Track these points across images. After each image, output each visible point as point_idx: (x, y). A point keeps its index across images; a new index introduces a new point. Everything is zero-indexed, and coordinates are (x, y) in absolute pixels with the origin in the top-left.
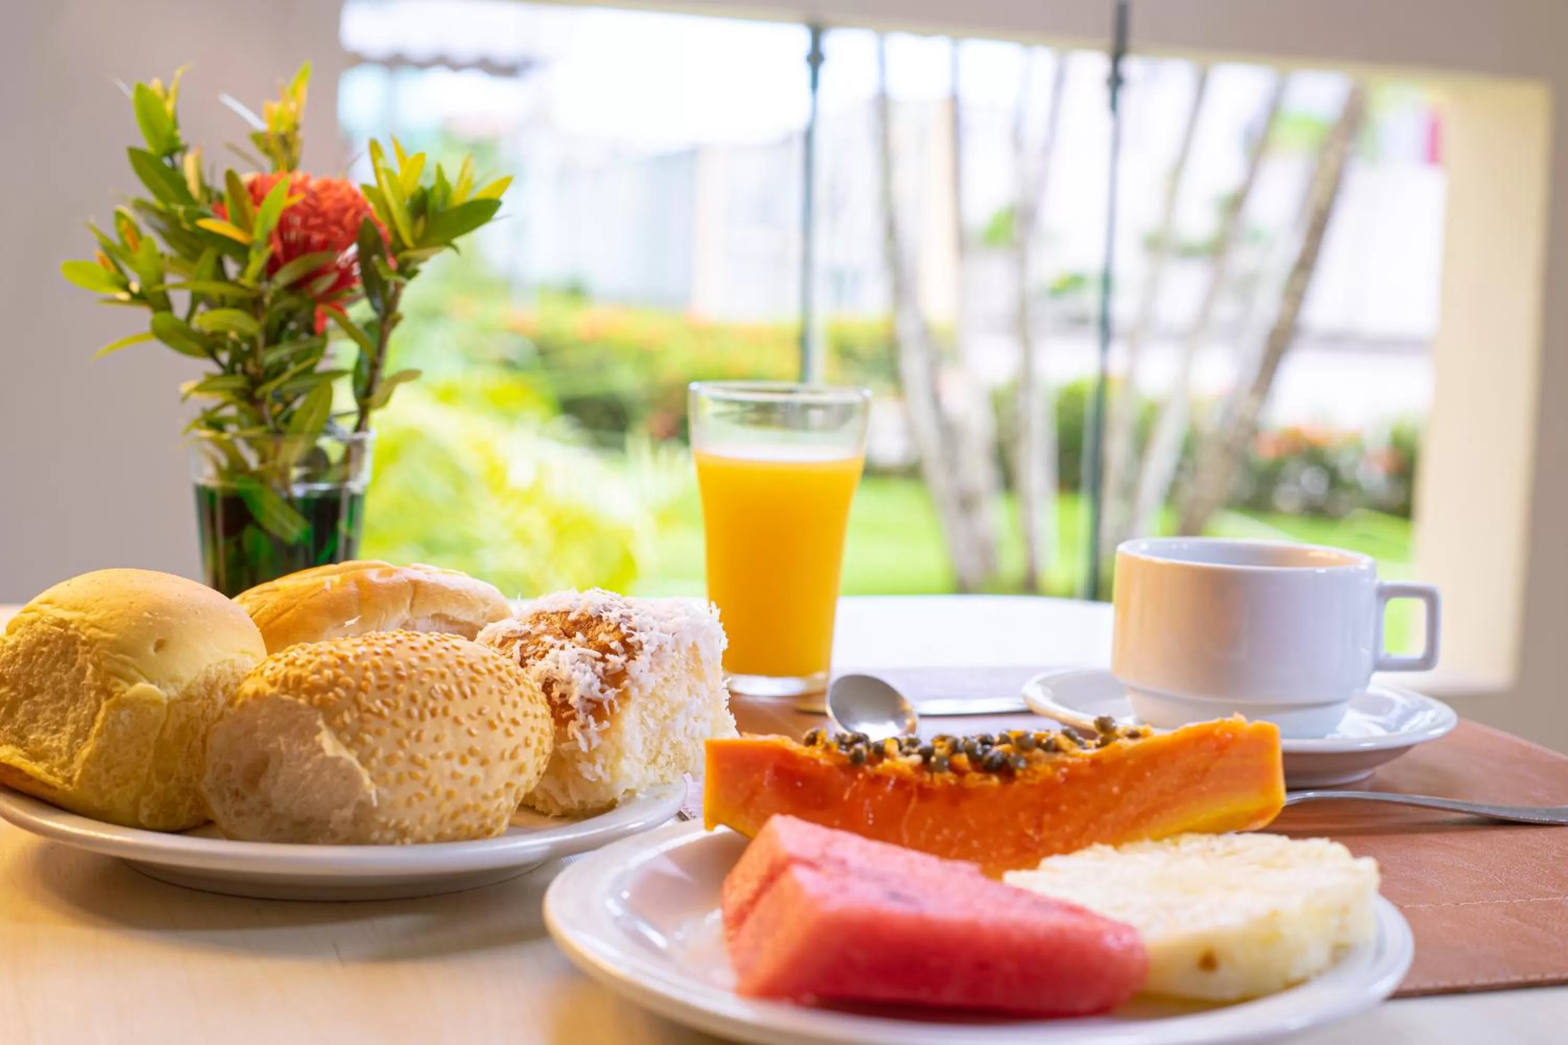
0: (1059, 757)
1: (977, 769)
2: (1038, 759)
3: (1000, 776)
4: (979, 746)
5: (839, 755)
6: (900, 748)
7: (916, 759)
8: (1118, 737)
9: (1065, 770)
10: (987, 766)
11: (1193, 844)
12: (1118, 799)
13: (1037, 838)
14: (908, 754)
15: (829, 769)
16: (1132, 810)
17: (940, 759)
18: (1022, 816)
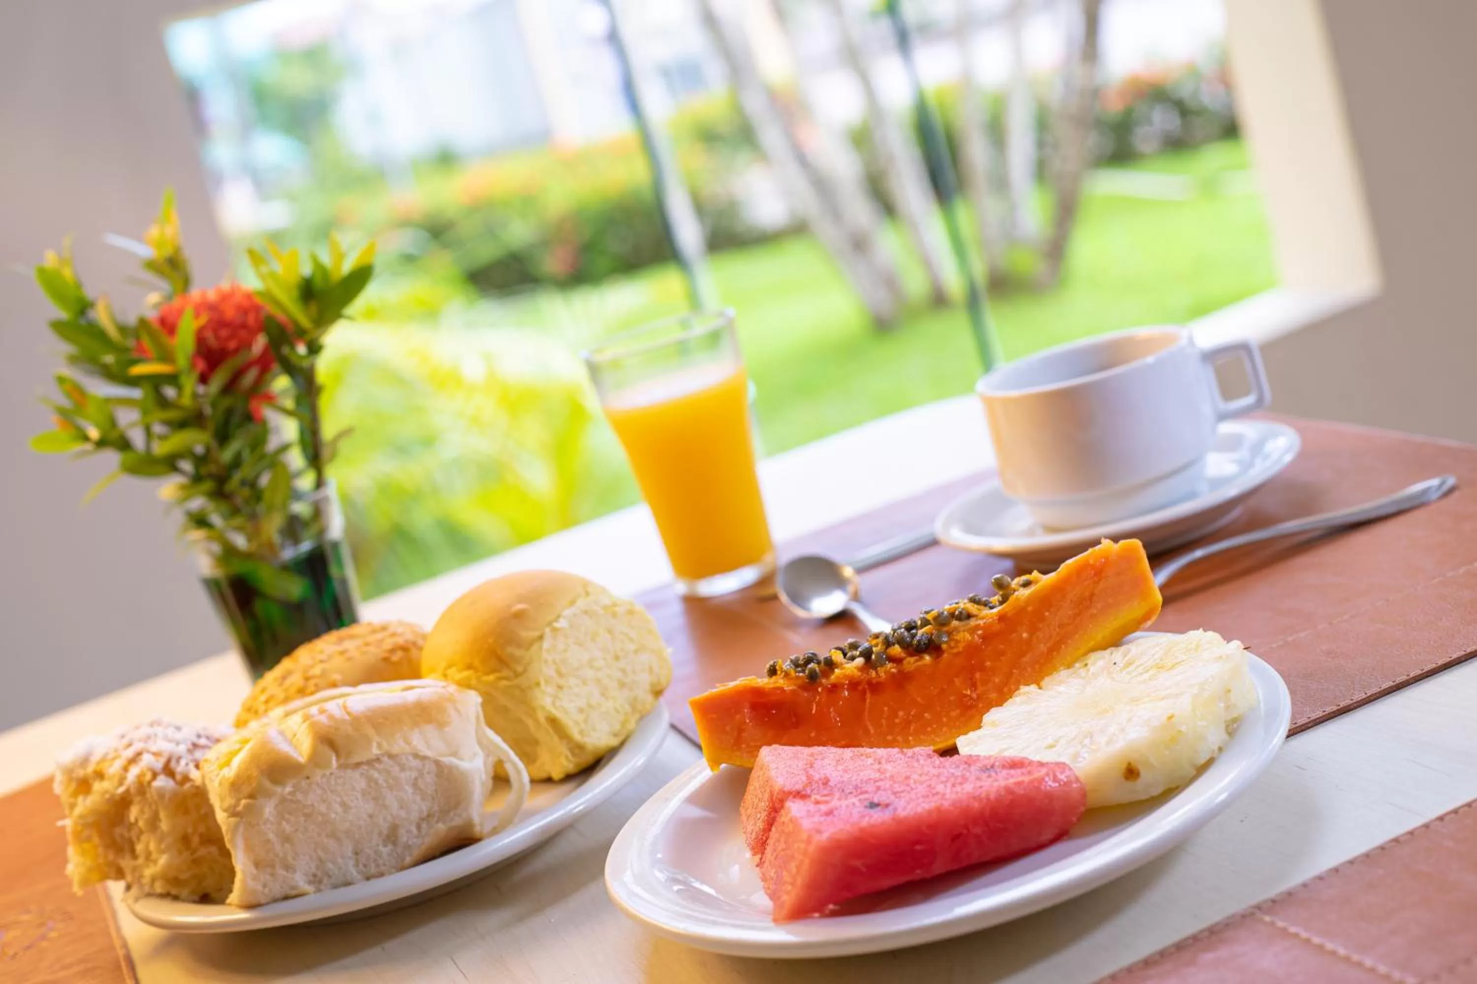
0: (973, 622)
1: (911, 655)
2: (956, 629)
3: (929, 654)
4: (906, 634)
5: (798, 677)
6: (845, 655)
7: (860, 661)
8: (1015, 591)
9: (980, 632)
10: (917, 650)
11: (1099, 661)
12: (1029, 642)
13: (974, 696)
14: (853, 658)
15: (793, 691)
16: (1043, 648)
17: (879, 655)
18: (956, 680)
